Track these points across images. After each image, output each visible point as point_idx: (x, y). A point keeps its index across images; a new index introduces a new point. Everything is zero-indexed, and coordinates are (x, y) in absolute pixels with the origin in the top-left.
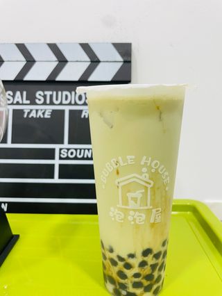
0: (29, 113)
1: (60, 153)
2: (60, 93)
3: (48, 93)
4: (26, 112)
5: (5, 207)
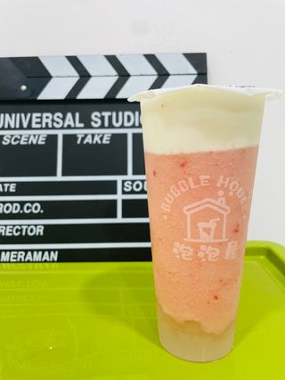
0: (83, 139)
1: (123, 186)
2: (120, 114)
3: (106, 114)
4: (80, 137)
5: (55, 256)
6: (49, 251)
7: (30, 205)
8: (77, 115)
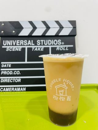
0: (34, 49)
2: (47, 41)
3: (42, 41)
5: (25, 89)
6: (23, 87)
7: (16, 72)
8: (32, 41)
